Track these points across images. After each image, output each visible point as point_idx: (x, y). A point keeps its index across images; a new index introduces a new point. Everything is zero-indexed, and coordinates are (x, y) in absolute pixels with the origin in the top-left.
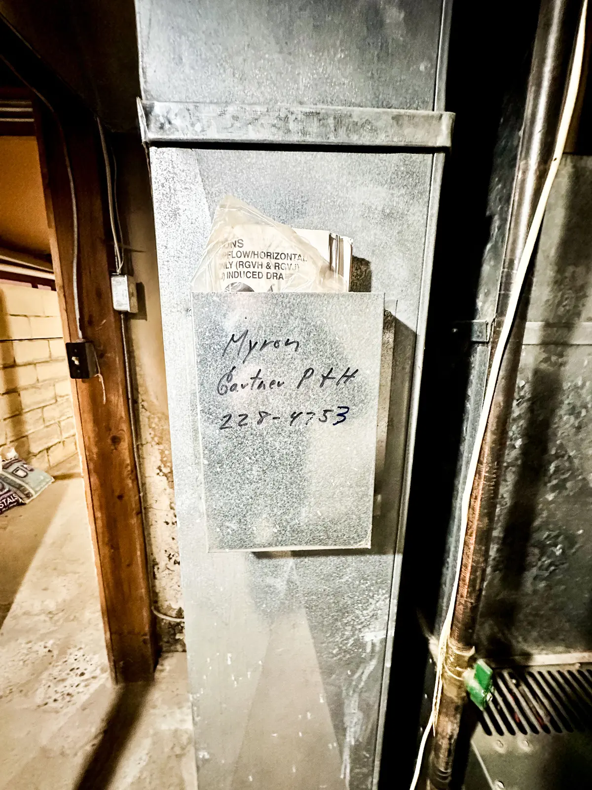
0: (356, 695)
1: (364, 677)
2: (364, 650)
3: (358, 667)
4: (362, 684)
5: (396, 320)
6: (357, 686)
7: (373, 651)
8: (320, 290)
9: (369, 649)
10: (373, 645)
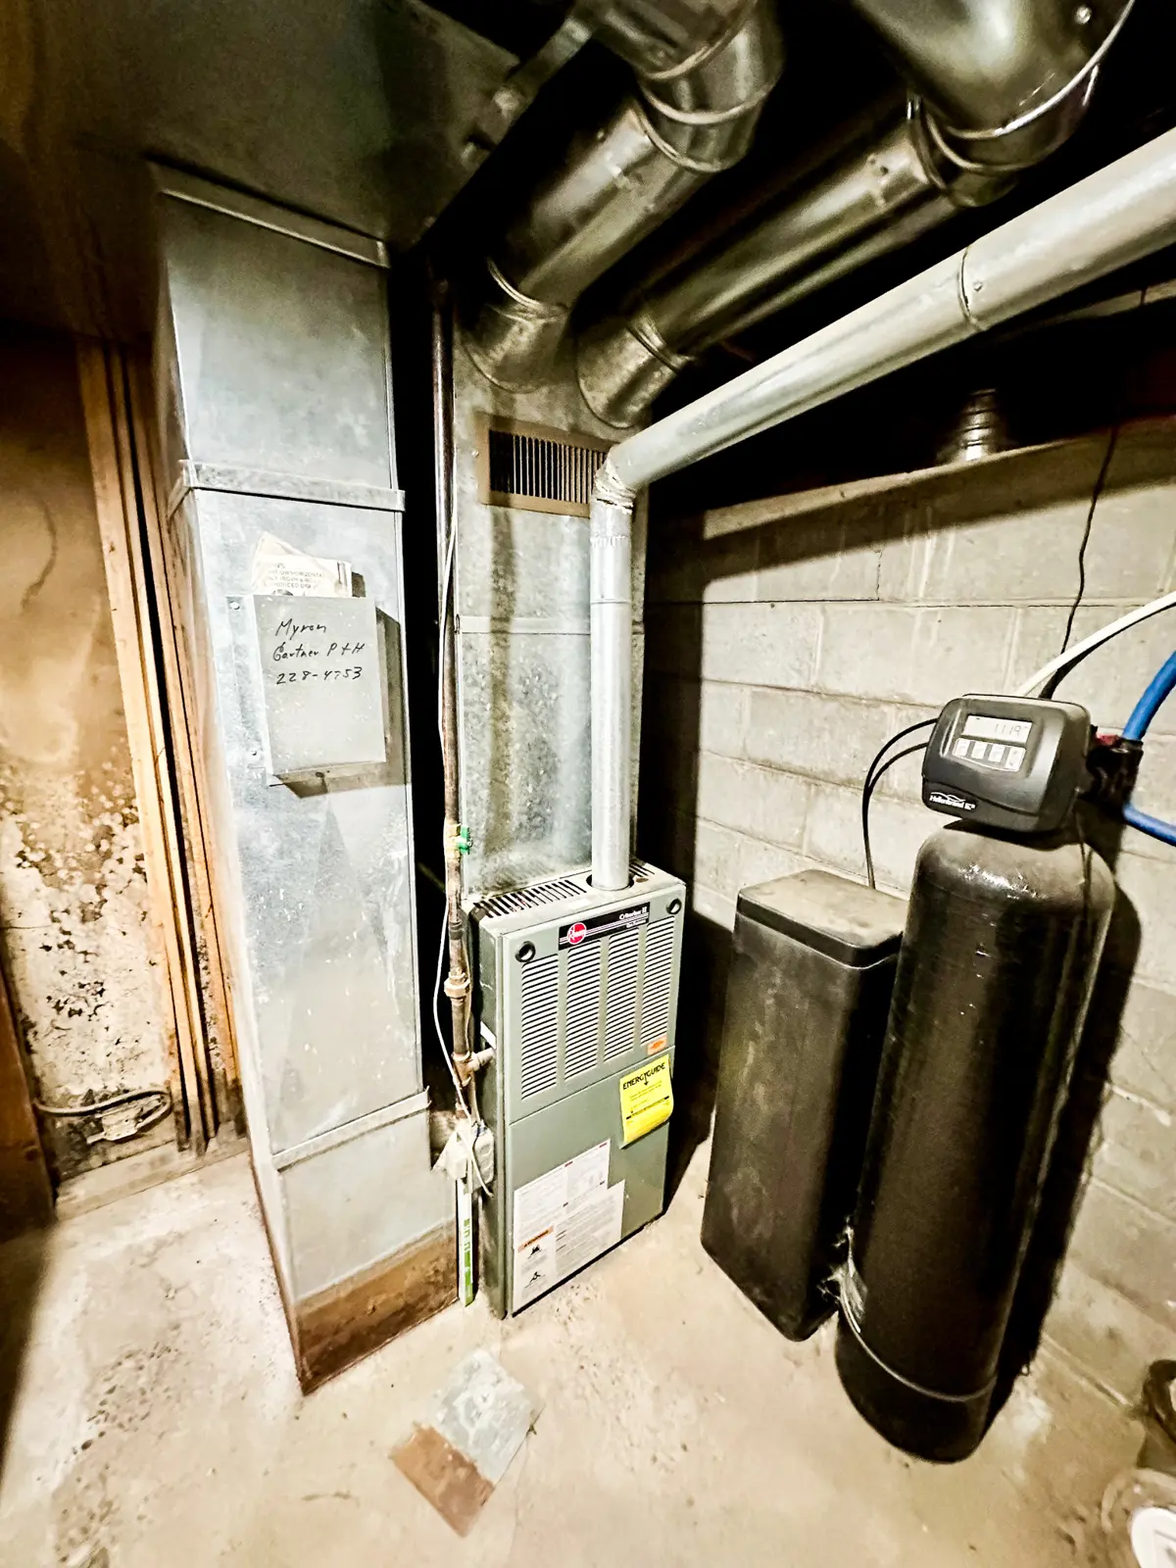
0: (392, 909)
1: (396, 892)
2: (393, 867)
3: (390, 883)
4: (395, 898)
5: (383, 613)
6: (391, 900)
7: (400, 868)
8: (335, 595)
9: (396, 867)
10: (400, 862)
